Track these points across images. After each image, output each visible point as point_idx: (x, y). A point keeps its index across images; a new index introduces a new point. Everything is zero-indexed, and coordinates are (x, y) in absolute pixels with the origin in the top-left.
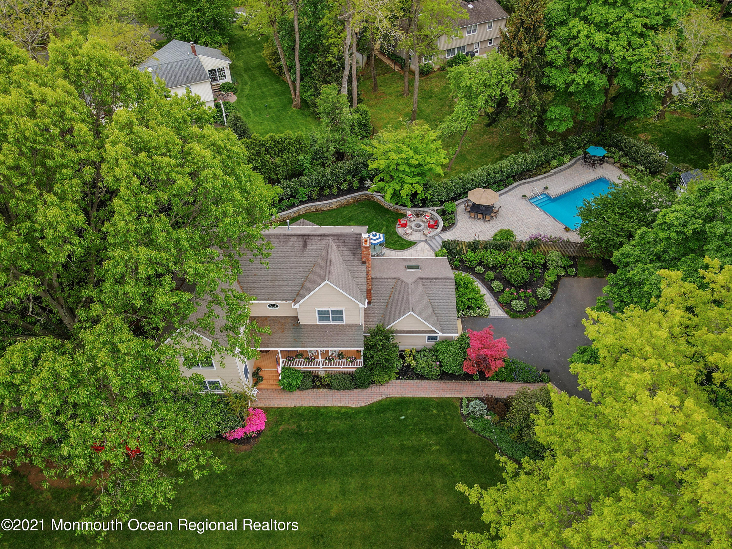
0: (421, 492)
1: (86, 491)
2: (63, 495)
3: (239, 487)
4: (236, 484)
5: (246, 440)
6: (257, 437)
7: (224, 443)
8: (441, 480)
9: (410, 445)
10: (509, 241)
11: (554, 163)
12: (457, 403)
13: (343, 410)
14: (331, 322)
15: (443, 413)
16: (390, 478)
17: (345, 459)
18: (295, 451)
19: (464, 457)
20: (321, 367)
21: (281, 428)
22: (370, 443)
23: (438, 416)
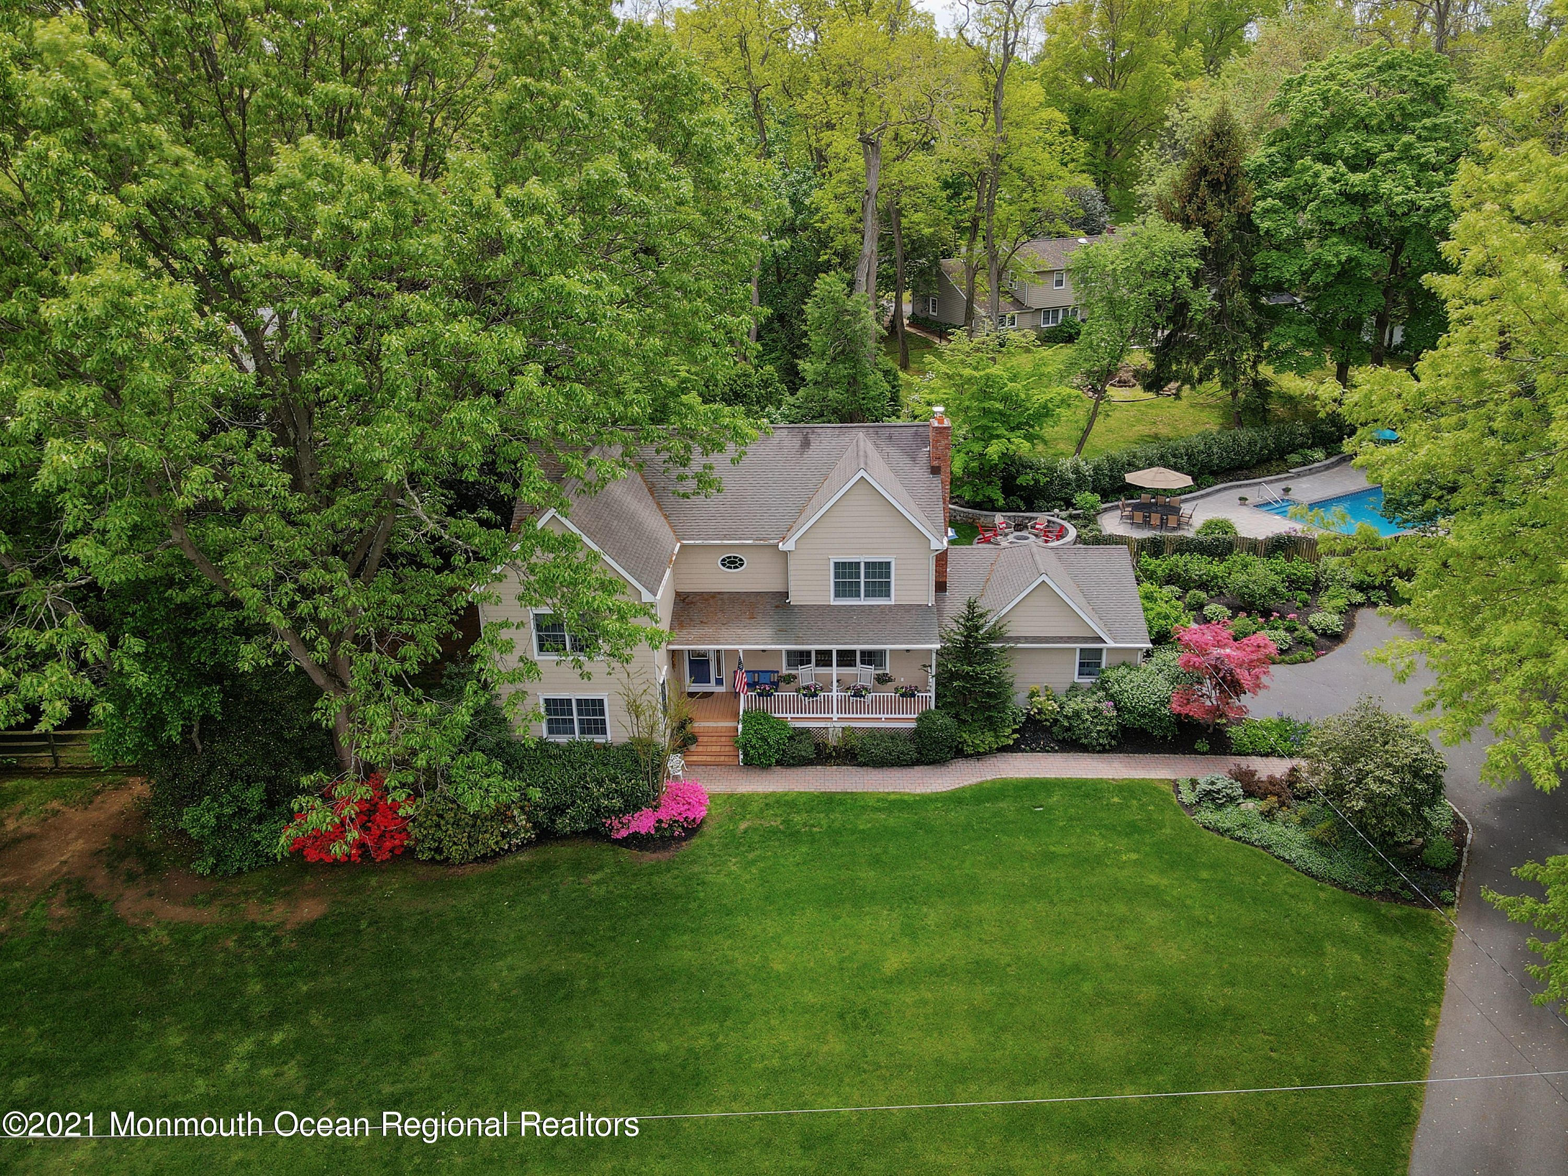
0: (1111, 934)
1: (259, 929)
2: (198, 936)
3: (645, 922)
4: (636, 915)
5: (659, 843)
6: (685, 839)
7: (604, 847)
8: (1155, 914)
9: (1067, 851)
10: (1229, 537)
11: (1294, 458)
12: (1168, 788)
13: (892, 797)
14: (863, 601)
15: (1135, 802)
16: (1027, 906)
17: (909, 873)
18: (782, 861)
19: (1204, 875)
20: (835, 716)
21: (743, 826)
22: (966, 847)
23: (1121, 807)
